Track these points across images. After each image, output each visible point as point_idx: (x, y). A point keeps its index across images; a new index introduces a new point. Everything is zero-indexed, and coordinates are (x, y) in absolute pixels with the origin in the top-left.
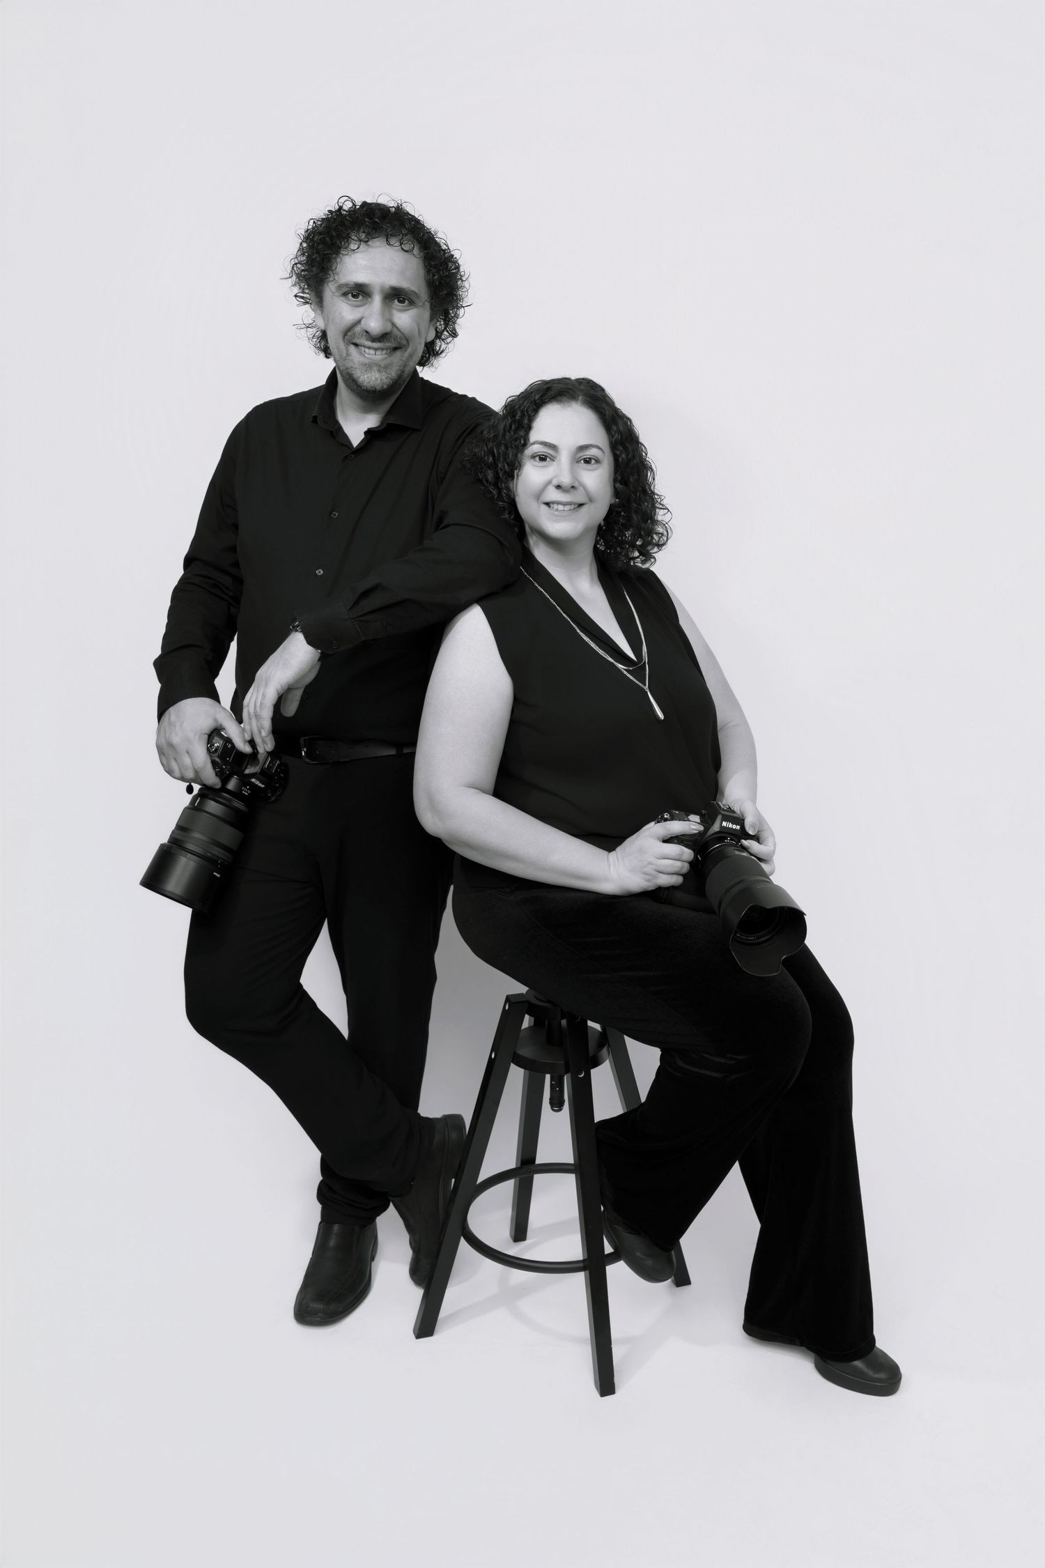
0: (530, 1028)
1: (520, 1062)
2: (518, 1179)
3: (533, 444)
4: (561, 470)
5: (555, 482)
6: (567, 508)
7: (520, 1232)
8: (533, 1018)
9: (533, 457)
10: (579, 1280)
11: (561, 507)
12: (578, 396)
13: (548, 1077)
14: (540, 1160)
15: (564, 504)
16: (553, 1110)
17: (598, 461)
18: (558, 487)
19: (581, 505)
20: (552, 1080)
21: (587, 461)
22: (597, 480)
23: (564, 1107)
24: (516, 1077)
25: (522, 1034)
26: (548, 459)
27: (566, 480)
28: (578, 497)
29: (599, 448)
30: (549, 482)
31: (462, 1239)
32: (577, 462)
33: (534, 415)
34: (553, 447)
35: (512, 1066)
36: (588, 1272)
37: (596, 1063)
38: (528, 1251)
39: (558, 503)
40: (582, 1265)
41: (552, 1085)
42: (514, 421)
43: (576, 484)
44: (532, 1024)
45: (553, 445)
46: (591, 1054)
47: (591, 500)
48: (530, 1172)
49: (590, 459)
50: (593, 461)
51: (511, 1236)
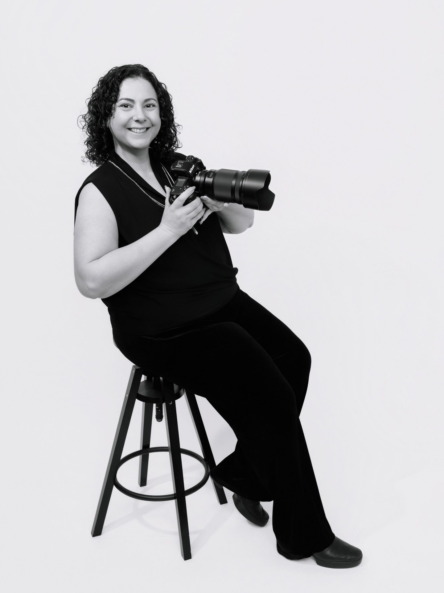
0: (145, 381)
1: (141, 398)
2: (141, 456)
3: (121, 100)
4: (137, 112)
5: (135, 118)
6: (142, 131)
7: (143, 482)
8: (146, 377)
9: (121, 106)
10: (173, 503)
11: (138, 131)
12: (140, 74)
13: (154, 405)
14: (151, 446)
15: (140, 129)
16: (158, 421)
17: (154, 106)
18: (137, 121)
19: (147, 129)
20: (157, 406)
21: (148, 106)
22: (154, 115)
23: (163, 419)
24: (139, 406)
25: (141, 385)
26: (129, 107)
27: (141, 117)
28: (147, 125)
29: (155, 100)
30: (131, 118)
31: (114, 486)
32: (144, 107)
33: (120, 84)
34: (132, 101)
35: (137, 400)
36: (176, 500)
37: (179, 396)
38: (148, 490)
39: (137, 129)
40: (173, 496)
41: (156, 409)
42: (108, 87)
43: (146, 119)
44: (146, 379)
45: (132, 100)
46: (175, 392)
47: (153, 125)
48: (147, 452)
49: (150, 105)
50: (151, 106)
51: (139, 484)
